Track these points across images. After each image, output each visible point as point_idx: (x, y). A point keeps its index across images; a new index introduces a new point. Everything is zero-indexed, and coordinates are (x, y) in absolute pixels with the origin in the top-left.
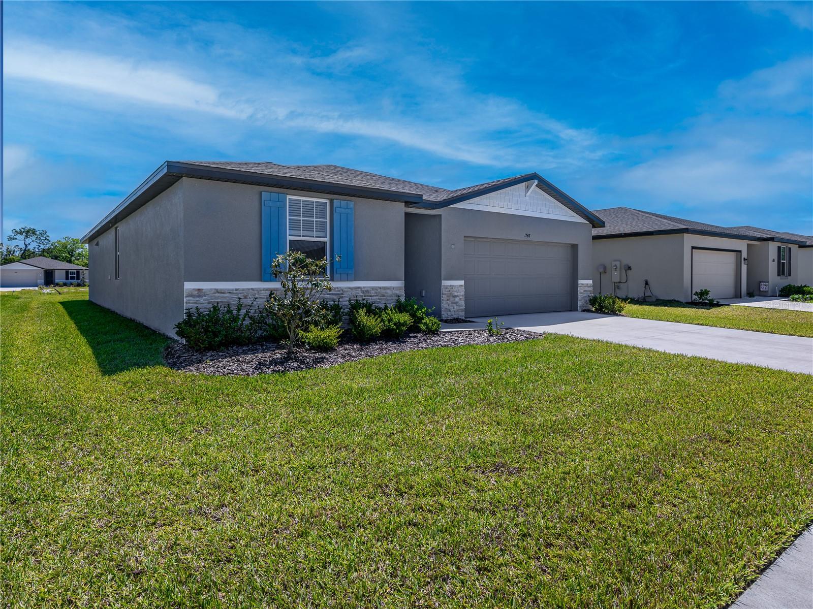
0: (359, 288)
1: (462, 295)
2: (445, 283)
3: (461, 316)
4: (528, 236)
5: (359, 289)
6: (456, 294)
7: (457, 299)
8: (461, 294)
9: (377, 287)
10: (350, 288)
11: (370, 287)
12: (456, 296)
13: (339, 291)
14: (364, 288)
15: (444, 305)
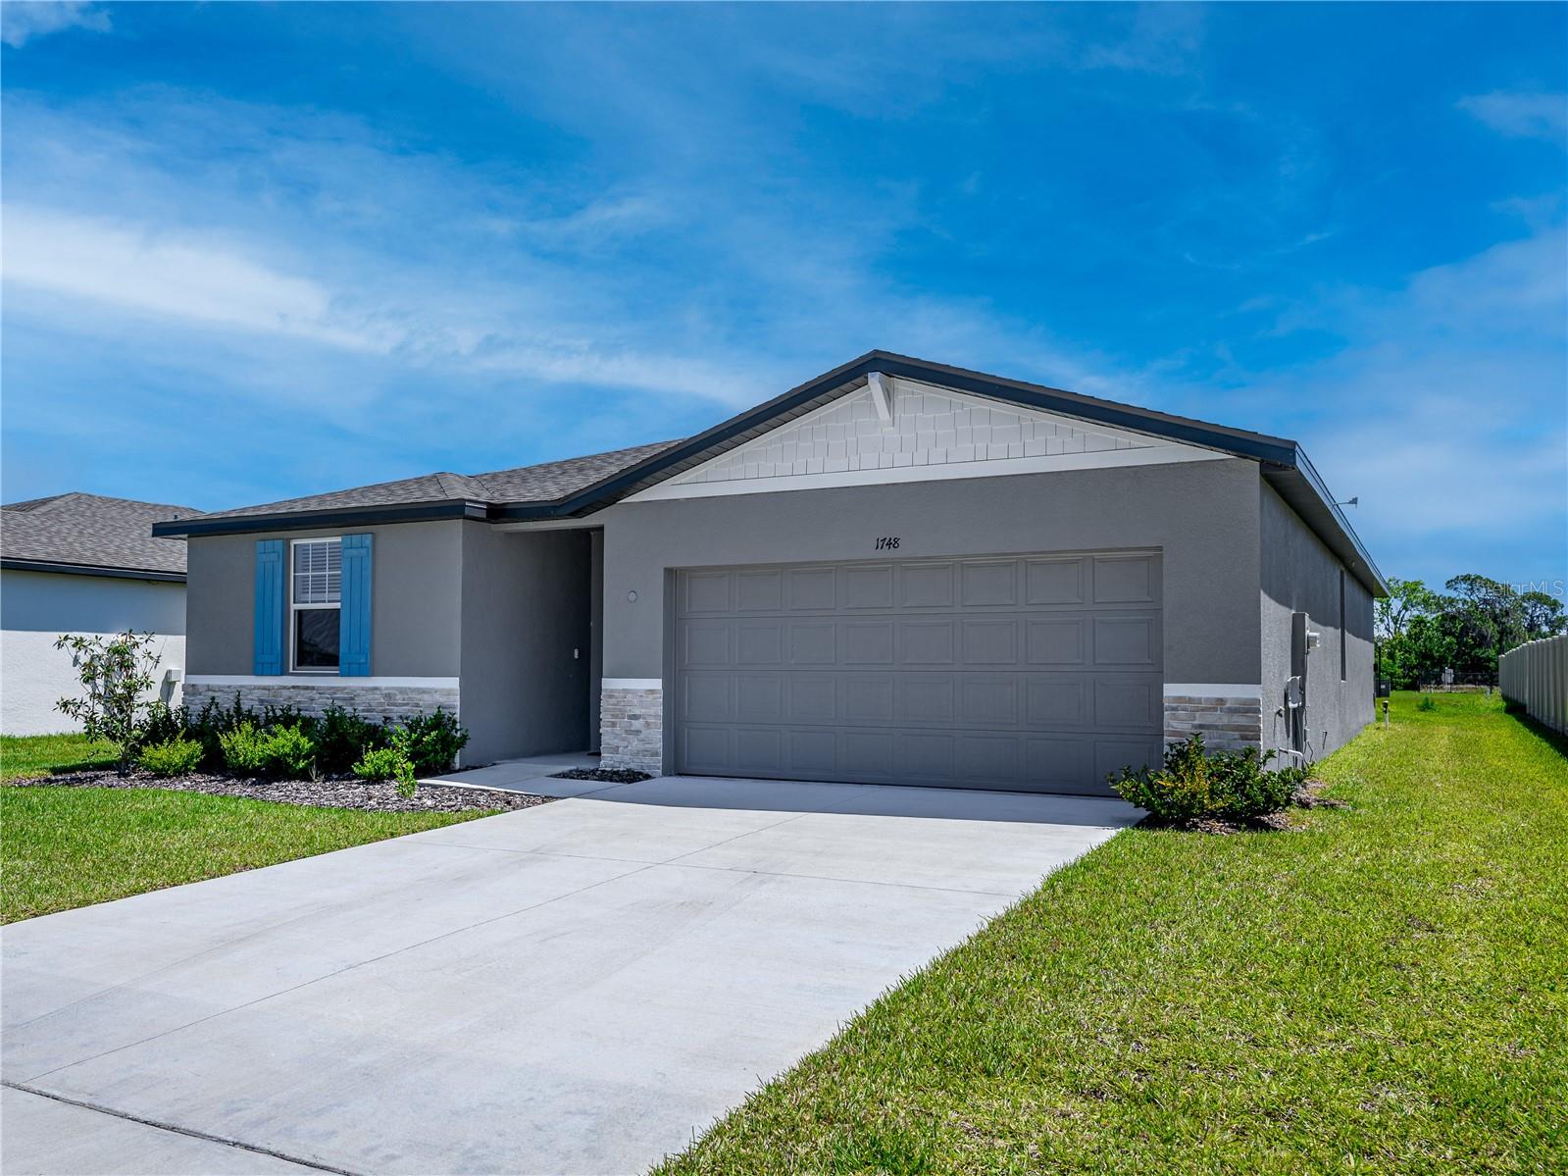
0: (376, 689)
1: (656, 716)
2: (608, 684)
3: (649, 767)
4: (893, 543)
5: (378, 692)
6: (637, 712)
7: (637, 724)
8: (652, 712)
9: (406, 688)
10: (363, 689)
11: (393, 688)
12: (635, 717)
13: (348, 693)
14: (386, 688)
15: (608, 736)
